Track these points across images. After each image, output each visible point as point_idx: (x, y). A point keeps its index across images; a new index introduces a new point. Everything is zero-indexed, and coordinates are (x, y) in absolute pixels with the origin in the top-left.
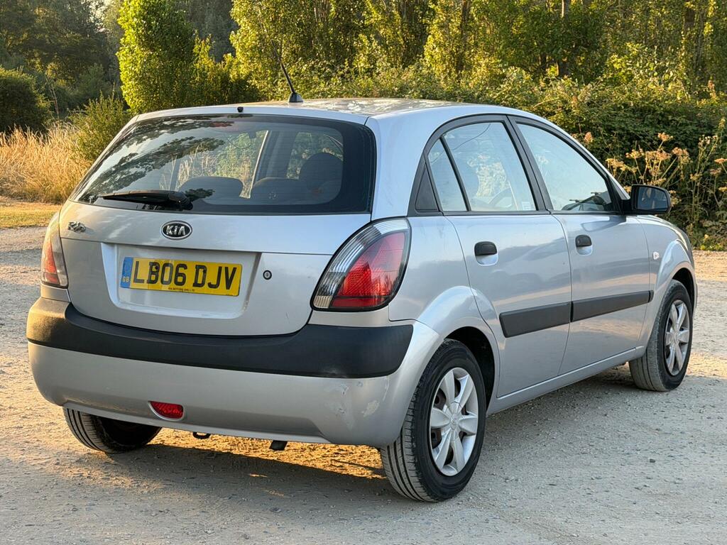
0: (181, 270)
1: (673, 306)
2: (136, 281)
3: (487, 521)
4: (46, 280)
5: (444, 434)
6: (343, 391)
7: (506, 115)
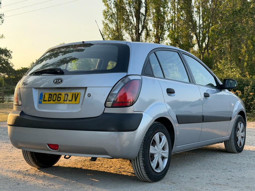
0: (60, 96)
1: (239, 123)
2: (44, 101)
3: (171, 188)
4: (15, 104)
5: (155, 156)
6: (116, 136)
7: (179, 50)
